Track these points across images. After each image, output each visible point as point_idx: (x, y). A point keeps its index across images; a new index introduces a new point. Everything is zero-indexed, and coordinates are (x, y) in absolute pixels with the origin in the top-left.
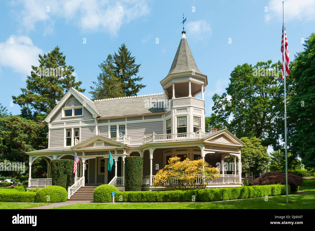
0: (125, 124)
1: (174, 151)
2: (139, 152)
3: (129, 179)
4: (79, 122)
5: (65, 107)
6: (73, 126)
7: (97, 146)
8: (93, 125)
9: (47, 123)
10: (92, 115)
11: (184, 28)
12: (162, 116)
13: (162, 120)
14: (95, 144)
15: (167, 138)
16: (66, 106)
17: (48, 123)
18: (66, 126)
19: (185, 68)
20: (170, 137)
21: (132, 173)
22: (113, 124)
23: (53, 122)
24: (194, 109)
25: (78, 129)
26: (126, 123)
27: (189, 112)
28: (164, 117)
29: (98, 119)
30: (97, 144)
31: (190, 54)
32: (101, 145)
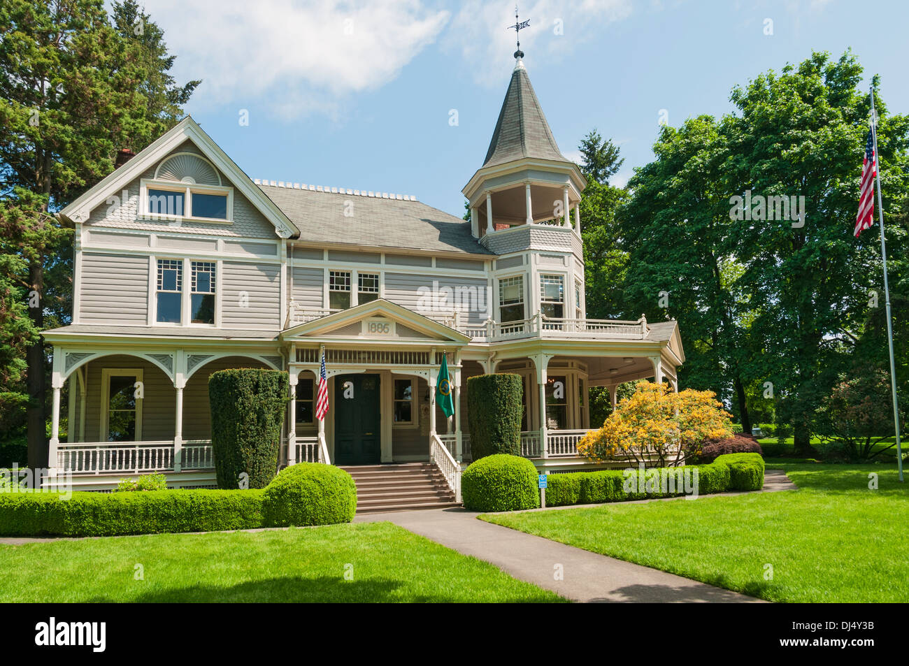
0: (379, 273)
2: (482, 363)
3: (501, 441)
4: (216, 241)
5: (155, 179)
6: (189, 252)
7: (370, 333)
8: (269, 260)
9: (73, 225)
10: (272, 227)
12: (487, 267)
13: (484, 276)
14: (364, 327)
16: (158, 174)
17: (77, 226)
18: (157, 247)
21: (508, 422)
22: (341, 266)
23: (97, 224)
24: (575, 260)
25: (211, 266)
26: (380, 269)
28: (492, 269)
29: (293, 243)
30: (373, 327)
32: (386, 330)
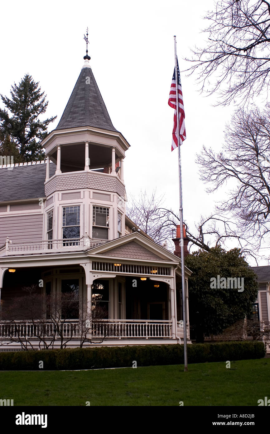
1: (56, 273)
11: (87, 51)
12: (43, 206)
13: (40, 212)
15: (49, 248)
19: (80, 119)
20: (50, 245)
24: (94, 192)
27: (84, 198)
28: (45, 208)
31: (94, 94)
